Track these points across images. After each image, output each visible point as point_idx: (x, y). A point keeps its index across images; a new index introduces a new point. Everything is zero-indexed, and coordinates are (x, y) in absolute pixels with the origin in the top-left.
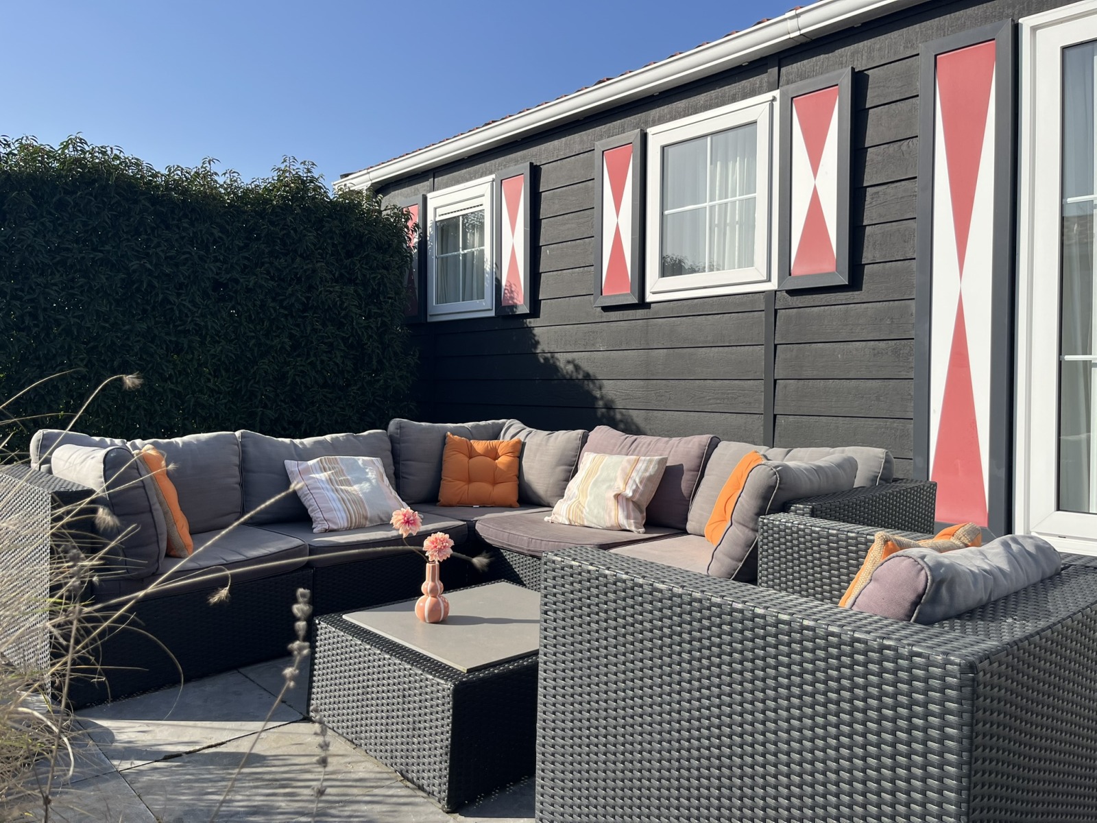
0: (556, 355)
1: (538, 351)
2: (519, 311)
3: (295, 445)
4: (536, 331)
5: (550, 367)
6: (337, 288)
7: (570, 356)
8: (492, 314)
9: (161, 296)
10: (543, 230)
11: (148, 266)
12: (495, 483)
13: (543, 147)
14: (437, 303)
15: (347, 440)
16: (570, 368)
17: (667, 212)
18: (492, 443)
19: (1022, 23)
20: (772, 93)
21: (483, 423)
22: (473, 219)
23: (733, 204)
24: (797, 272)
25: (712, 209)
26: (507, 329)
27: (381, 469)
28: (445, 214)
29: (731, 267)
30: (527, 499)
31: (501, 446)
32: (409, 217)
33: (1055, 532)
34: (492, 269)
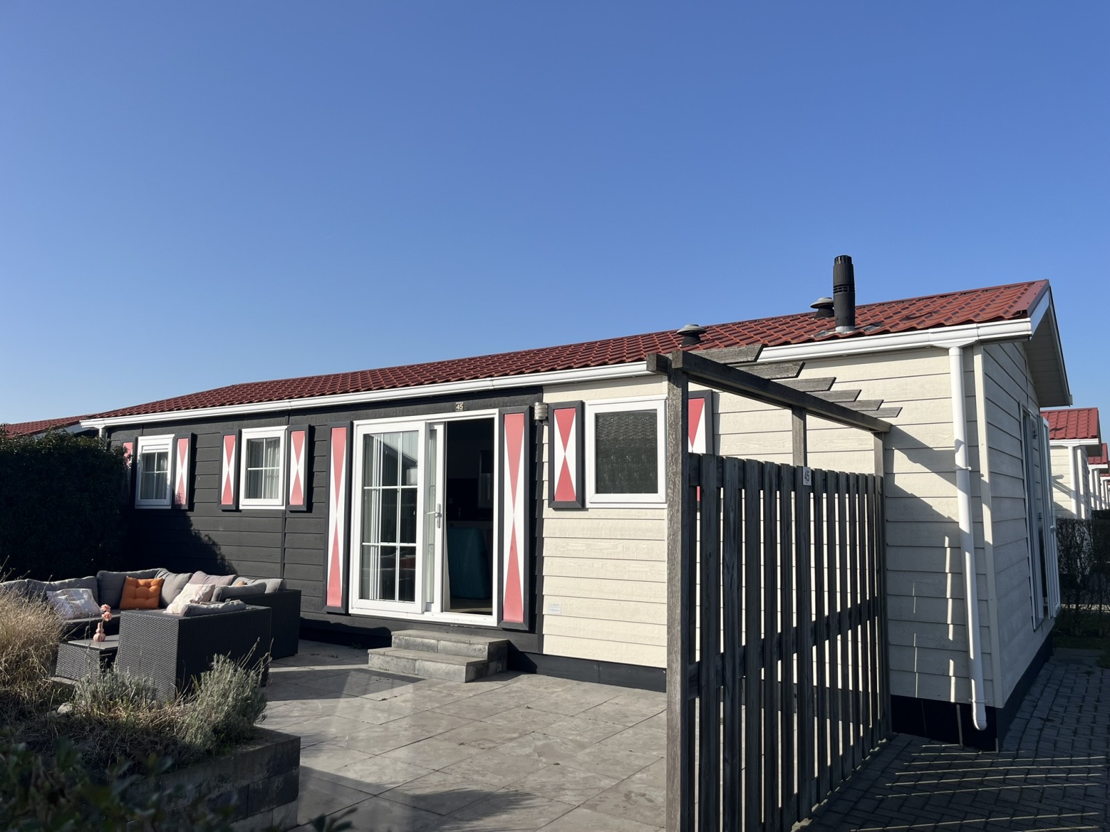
0: (201, 532)
1: (192, 529)
2: (183, 508)
3: (51, 584)
4: (192, 518)
5: (197, 537)
6: (78, 495)
7: (207, 533)
8: (170, 508)
10: (197, 467)
12: (147, 598)
13: (200, 426)
14: (141, 498)
15: (75, 581)
16: (206, 538)
17: (249, 469)
18: (150, 580)
19: (356, 423)
20: (286, 427)
21: (148, 571)
22: (163, 456)
23: (273, 470)
24: (292, 502)
25: (266, 471)
26: (177, 516)
27: (91, 594)
28: (147, 450)
29: (271, 498)
30: (163, 605)
31: (153, 581)
32: (126, 450)
33: (359, 607)
34: (171, 484)
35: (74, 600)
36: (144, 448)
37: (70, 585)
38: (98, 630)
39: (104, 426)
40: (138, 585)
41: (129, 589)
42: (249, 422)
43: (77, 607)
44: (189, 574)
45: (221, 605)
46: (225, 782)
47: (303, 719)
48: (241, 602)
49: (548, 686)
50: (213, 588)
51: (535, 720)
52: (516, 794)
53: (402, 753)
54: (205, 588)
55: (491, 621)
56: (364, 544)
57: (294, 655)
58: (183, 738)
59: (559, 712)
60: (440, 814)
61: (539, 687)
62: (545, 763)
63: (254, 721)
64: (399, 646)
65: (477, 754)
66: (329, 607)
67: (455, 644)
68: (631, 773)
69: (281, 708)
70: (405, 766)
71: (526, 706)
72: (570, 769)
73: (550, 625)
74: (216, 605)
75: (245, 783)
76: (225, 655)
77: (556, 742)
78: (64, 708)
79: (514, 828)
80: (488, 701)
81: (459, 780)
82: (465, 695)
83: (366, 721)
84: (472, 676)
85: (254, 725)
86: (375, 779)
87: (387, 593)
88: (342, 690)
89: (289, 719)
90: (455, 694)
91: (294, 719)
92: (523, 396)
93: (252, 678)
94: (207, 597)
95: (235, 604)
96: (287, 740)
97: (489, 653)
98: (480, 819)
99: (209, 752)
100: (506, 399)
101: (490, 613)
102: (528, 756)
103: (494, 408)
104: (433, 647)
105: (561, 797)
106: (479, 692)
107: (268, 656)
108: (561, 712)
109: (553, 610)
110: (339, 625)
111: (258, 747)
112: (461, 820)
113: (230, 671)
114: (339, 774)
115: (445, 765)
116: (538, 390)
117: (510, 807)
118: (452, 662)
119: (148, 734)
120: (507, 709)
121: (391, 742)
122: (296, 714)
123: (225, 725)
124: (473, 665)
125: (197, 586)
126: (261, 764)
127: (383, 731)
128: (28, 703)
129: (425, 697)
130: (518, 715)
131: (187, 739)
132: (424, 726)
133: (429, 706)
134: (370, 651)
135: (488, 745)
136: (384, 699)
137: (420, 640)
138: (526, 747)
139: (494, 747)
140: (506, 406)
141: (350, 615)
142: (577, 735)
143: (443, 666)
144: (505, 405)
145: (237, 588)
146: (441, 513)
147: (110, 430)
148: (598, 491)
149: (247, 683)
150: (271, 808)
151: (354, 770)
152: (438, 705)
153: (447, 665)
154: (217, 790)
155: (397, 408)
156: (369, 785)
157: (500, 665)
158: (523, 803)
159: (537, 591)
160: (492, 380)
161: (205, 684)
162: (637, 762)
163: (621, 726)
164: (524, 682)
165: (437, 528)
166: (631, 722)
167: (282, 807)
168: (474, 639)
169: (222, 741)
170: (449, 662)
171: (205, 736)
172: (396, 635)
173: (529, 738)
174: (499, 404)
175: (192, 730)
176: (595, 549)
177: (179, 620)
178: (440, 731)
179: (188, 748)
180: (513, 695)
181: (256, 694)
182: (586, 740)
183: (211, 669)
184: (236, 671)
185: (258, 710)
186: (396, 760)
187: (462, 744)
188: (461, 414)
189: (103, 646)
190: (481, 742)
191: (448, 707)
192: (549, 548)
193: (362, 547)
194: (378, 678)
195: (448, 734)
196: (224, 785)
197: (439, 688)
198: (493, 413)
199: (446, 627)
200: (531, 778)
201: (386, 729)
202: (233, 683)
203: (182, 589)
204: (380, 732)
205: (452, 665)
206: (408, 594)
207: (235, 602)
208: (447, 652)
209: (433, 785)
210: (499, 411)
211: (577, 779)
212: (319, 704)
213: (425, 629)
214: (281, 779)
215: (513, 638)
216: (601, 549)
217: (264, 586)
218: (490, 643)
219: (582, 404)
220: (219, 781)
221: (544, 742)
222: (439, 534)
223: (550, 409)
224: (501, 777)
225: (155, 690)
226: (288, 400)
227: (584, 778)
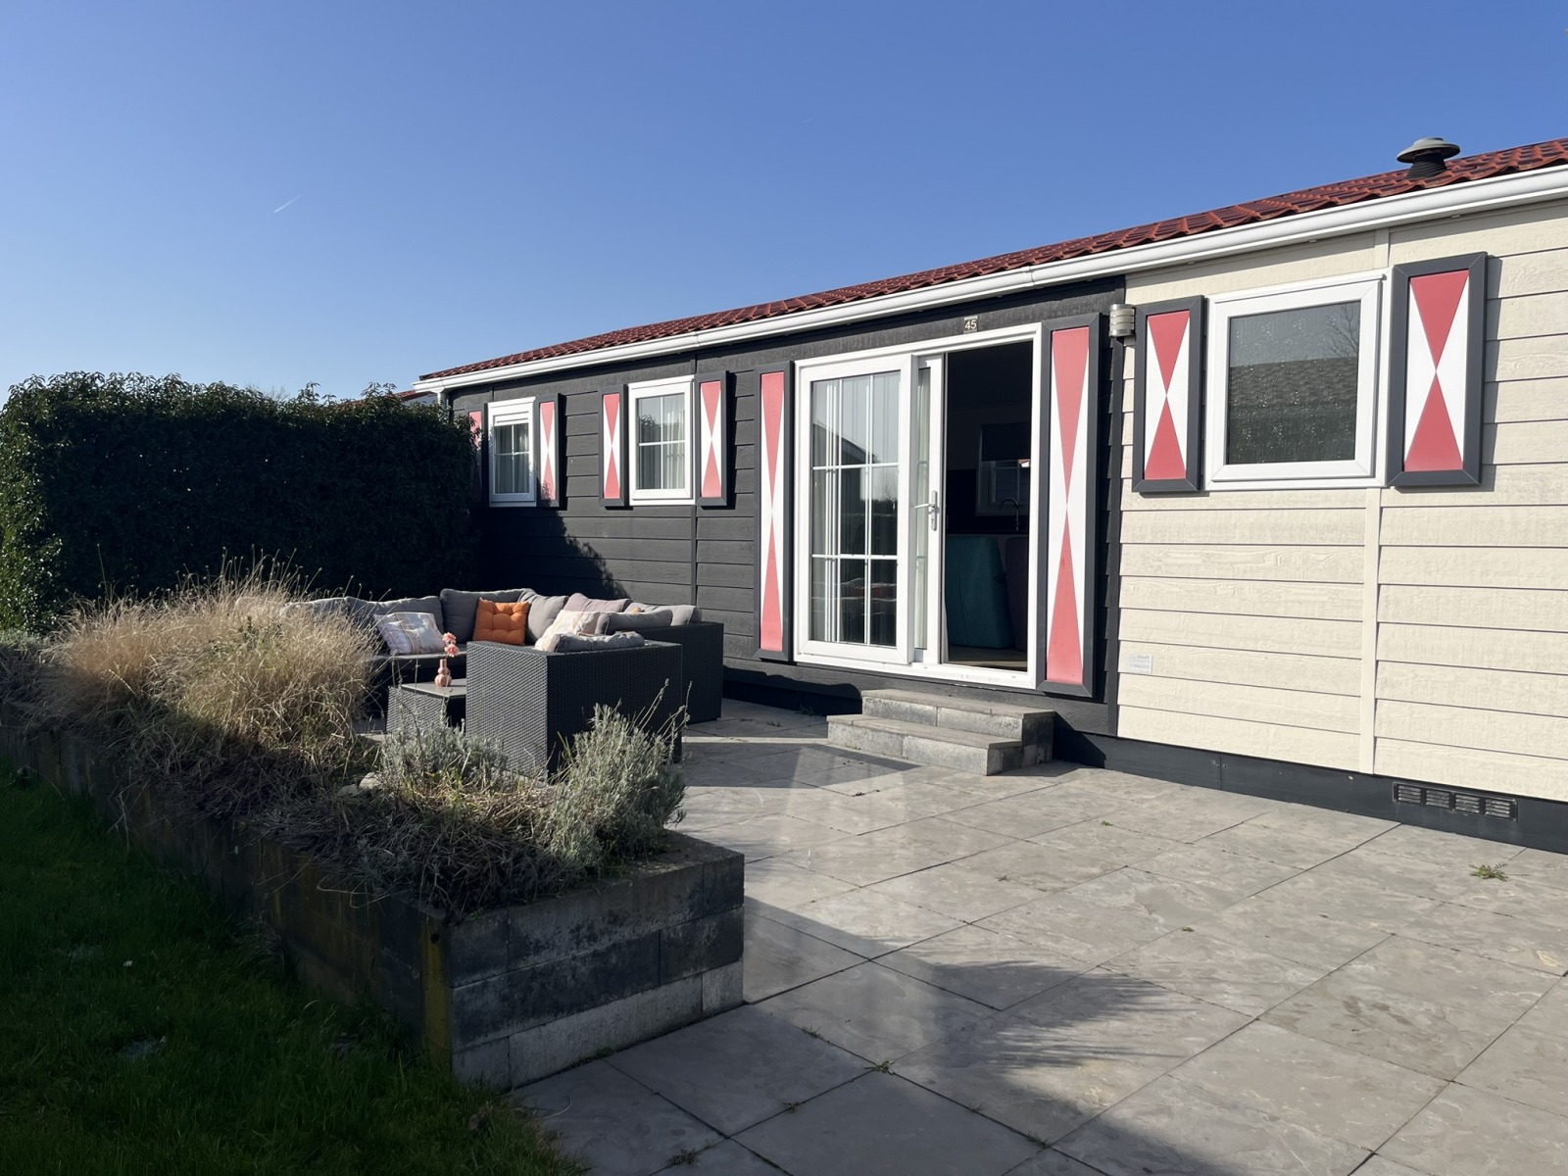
0: (578, 539)
1: (566, 535)
2: (552, 506)
3: (380, 606)
4: (565, 520)
5: (573, 547)
6: (414, 486)
7: (586, 541)
8: (535, 505)
9: (281, 500)
10: (568, 445)
11: (273, 478)
12: (509, 630)
13: (568, 381)
14: (497, 492)
15: (411, 602)
16: (586, 549)
17: (641, 444)
18: (510, 604)
19: (798, 363)
20: (692, 377)
21: (508, 591)
22: (521, 429)
23: (675, 445)
24: (704, 494)
25: (665, 446)
26: (545, 517)
27: (433, 620)
28: (501, 422)
29: (674, 487)
30: (530, 640)
31: (516, 606)
32: (473, 422)
33: (809, 652)
34: (534, 471)
35: (411, 628)
36: (497, 419)
37: (404, 608)
38: (440, 670)
39: (443, 388)
40: (495, 611)
41: (484, 616)
42: (638, 372)
43: (414, 636)
44: (564, 597)
45: (607, 638)
46: (621, 925)
47: (735, 816)
48: (636, 635)
49: (1130, 790)
50: (597, 615)
51: (1123, 845)
52: (1125, 980)
53: (902, 886)
54: (586, 617)
55: (1026, 680)
56: (814, 556)
57: (715, 719)
58: (547, 845)
59: (1163, 834)
60: (992, 1008)
61: (1115, 791)
62: (1165, 926)
63: (666, 818)
64: (874, 713)
65: (1035, 900)
66: (764, 651)
67: (965, 713)
68: (1341, 961)
69: (702, 798)
70: (914, 910)
71: (1101, 820)
72: (1216, 942)
73: (1130, 690)
74: (601, 638)
75: (654, 928)
76: (612, 705)
77: (1175, 888)
78: (369, 782)
79: (1140, 1051)
80: (1032, 807)
81: (1013, 945)
82: (991, 796)
83: (836, 828)
84: (998, 767)
85: (666, 827)
86: (865, 929)
87: (852, 631)
88: (793, 776)
89: (716, 816)
90: (974, 793)
91: (723, 816)
92: (1088, 297)
93: (659, 748)
94: (589, 628)
95: (628, 637)
96: (721, 858)
97: (1025, 731)
98: (1070, 1025)
99: (591, 870)
100: (1055, 304)
101: (1025, 669)
102: (1129, 909)
103: (1033, 321)
104: (929, 717)
105: (1218, 996)
106: (1013, 792)
107: (683, 712)
108: (1166, 835)
109: (1135, 666)
110: (779, 678)
111: (674, 868)
112: (1035, 1022)
113: (622, 733)
114: (806, 915)
115: (984, 915)
116: (1115, 282)
117: (1121, 1006)
118: (965, 742)
119: (487, 836)
120: (1068, 824)
121: (882, 866)
122: (726, 809)
123: (617, 825)
124: (999, 749)
125: (575, 614)
126: (679, 896)
127: (866, 847)
128: (314, 771)
129: (924, 794)
130: (1091, 835)
131: (553, 847)
132: (932, 842)
133: (934, 809)
134: (829, 718)
135: (1050, 884)
136: (861, 794)
137: (908, 705)
138: (1120, 893)
139: (1063, 889)
140: (1056, 317)
141: (795, 664)
142: (1209, 878)
143: (949, 747)
144: (1053, 315)
145: (631, 616)
146: (939, 505)
147: (452, 394)
148: (1230, 459)
149: (651, 756)
150: (698, 971)
151: (827, 909)
152: (949, 810)
153: (956, 746)
154: (607, 937)
155: (865, 335)
156: (856, 939)
157: (1041, 751)
158: (1145, 999)
159: (1107, 634)
160: (1031, 271)
161: (583, 754)
162: (1345, 940)
163: (1287, 868)
164: (1083, 781)
165: (930, 530)
166: (1304, 861)
167: (717, 971)
168: (998, 708)
169: (613, 853)
170: (959, 741)
171: (583, 843)
172: (867, 695)
173: (1120, 877)
174: (1042, 314)
175: (561, 833)
176: (1220, 563)
177: (548, 657)
178: (962, 853)
179: (555, 862)
180: (1073, 800)
181: (667, 775)
182: (1229, 889)
183: (589, 728)
184: (631, 733)
185: (671, 802)
186: (895, 899)
187: (1004, 879)
188: (974, 337)
189: (447, 693)
190: (1038, 878)
191: (965, 813)
192: (1130, 561)
193: (812, 561)
194: (846, 760)
195: (975, 859)
196: (619, 930)
197: (945, 781)
198: (1032, 331)
199: (948, 688)
200: (1146, 952)
201: (871, 843)
202: (628, 753)
203: (555, 618)
204: (862, 847)
205: (963, 747)
206: (885, 634)
207: (629, 635)
208: (952, 726)
209: (967, 950)
210: (1043, 327)
211: (1237, 962)
212: (759, 795)
213: (913, 690)
214: (714, 924)
215: (1063, 709)
216: (1232, 564)
217: (669, 615)
218: (1025, 715)
219: (1204, 303)
220: (609, 922)
221: (1151, 886)
222: (934, 540)
223: (1139, 317)
224: (1090, 946)
225: (504, 760)
226: (694, 333)
227: (1250, 962)
